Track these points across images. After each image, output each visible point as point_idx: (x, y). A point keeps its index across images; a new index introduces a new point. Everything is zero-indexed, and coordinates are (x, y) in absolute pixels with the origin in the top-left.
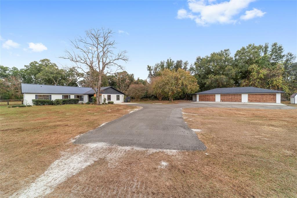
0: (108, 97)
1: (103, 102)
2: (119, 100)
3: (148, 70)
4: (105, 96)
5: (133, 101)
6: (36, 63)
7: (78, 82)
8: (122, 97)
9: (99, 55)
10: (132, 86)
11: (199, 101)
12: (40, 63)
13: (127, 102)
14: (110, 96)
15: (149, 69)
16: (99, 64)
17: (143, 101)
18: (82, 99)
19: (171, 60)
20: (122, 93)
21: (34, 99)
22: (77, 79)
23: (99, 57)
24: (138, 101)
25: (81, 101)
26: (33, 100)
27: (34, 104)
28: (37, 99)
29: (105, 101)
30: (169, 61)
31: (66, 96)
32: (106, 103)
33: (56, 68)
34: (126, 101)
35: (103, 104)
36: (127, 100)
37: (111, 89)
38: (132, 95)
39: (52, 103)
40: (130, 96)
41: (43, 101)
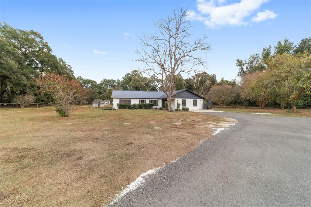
0: (182, 102)
1: (176, 108)
2: (197, 106)
3: (237, 66)
4: (179, 101)
5: (215, 107)
6: (129, 74)
7: (158, 87)
8: (200, 102)
9: (171, 51)
10: (214, 88)
12: (131, 74)
13: (207, 109)
14: (185, 100)
15: (239, 64)
16: (171, 62)
17: (230, 108)
18: (156, 104)
19: (286, 41)
20: (201, 97)
21: (119, 103)
22: (157, 85)
23: (171, 53)
24: (223, 108)
25: (155, 106)
27: (119, 108)
28: (120, 104)
29: (178, 107)
31: (142, 101)
32: (180, 110)
33: (142, 76)
34: (205, 107)
35: (176, 110)
36: (208, 107)
37: (186, 92)
38: (214, 99)
39: (130, 107)
40: (211, 101)
41: (125, 105)
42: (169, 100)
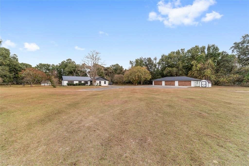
1: (96, 85)
2: (106, 84)
4: (98, 82)
5: (117, 85)
8: (107, 82)
10: (116, 76)
11: (154, 85)
12: (66, 61)
13: (110, 85)
14: (101, 81)
17: (123, 85)
18: (87, 83)
19: (142, 58)
20: (108, 80)
26: (67, 84)
27: (67, 85)
30: (141, 58)
31: (80, 82)
32: (98, 85)
33: (75, 64)
37: (101, 78)
38: (116, 81)
39: (74, 85)
41: (70, 84)
42: (93, 81)
